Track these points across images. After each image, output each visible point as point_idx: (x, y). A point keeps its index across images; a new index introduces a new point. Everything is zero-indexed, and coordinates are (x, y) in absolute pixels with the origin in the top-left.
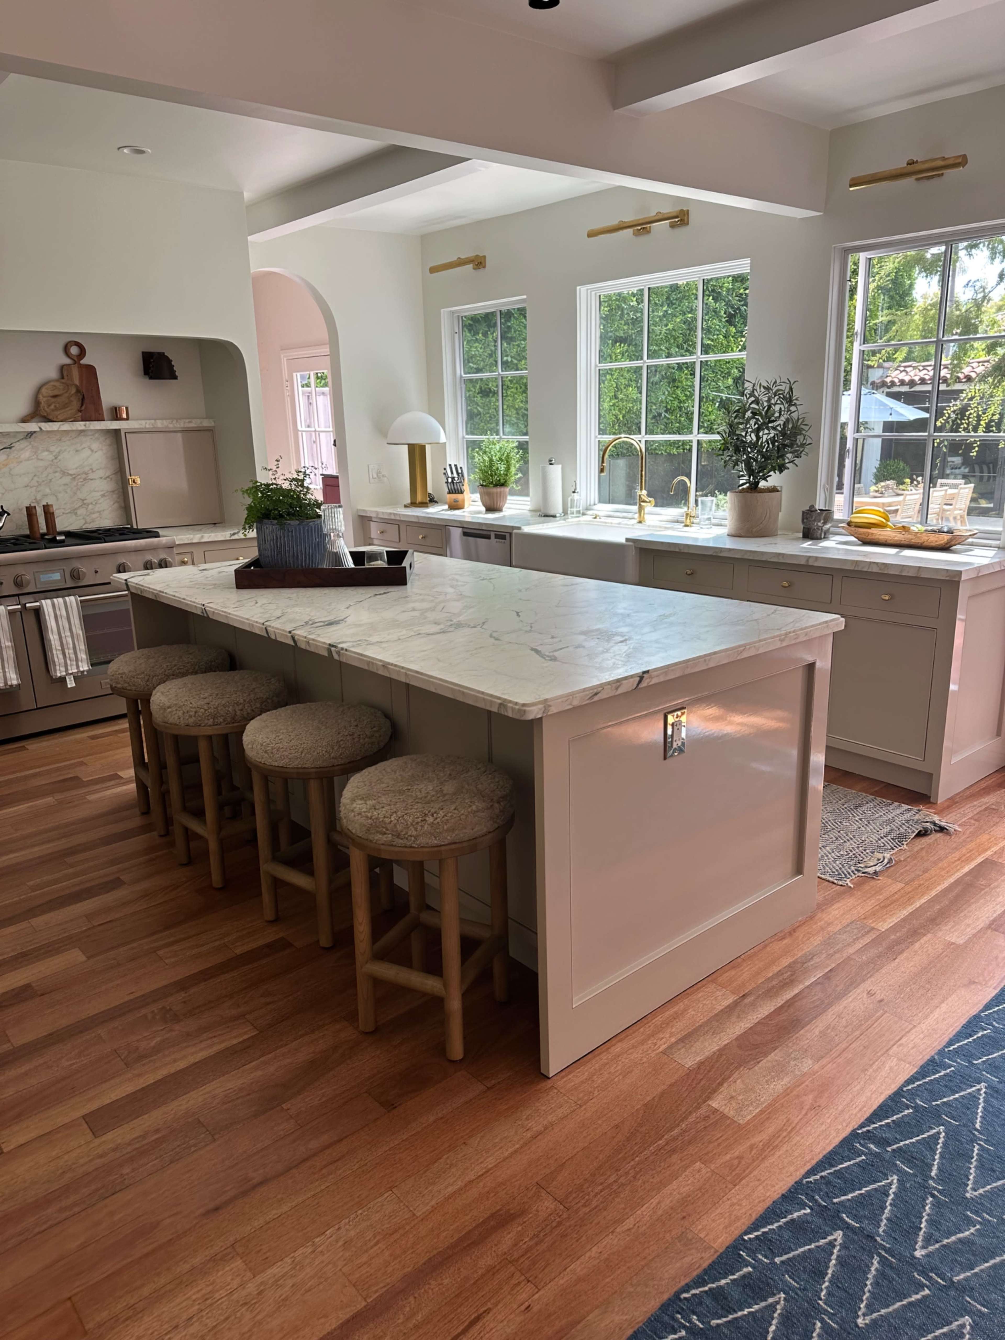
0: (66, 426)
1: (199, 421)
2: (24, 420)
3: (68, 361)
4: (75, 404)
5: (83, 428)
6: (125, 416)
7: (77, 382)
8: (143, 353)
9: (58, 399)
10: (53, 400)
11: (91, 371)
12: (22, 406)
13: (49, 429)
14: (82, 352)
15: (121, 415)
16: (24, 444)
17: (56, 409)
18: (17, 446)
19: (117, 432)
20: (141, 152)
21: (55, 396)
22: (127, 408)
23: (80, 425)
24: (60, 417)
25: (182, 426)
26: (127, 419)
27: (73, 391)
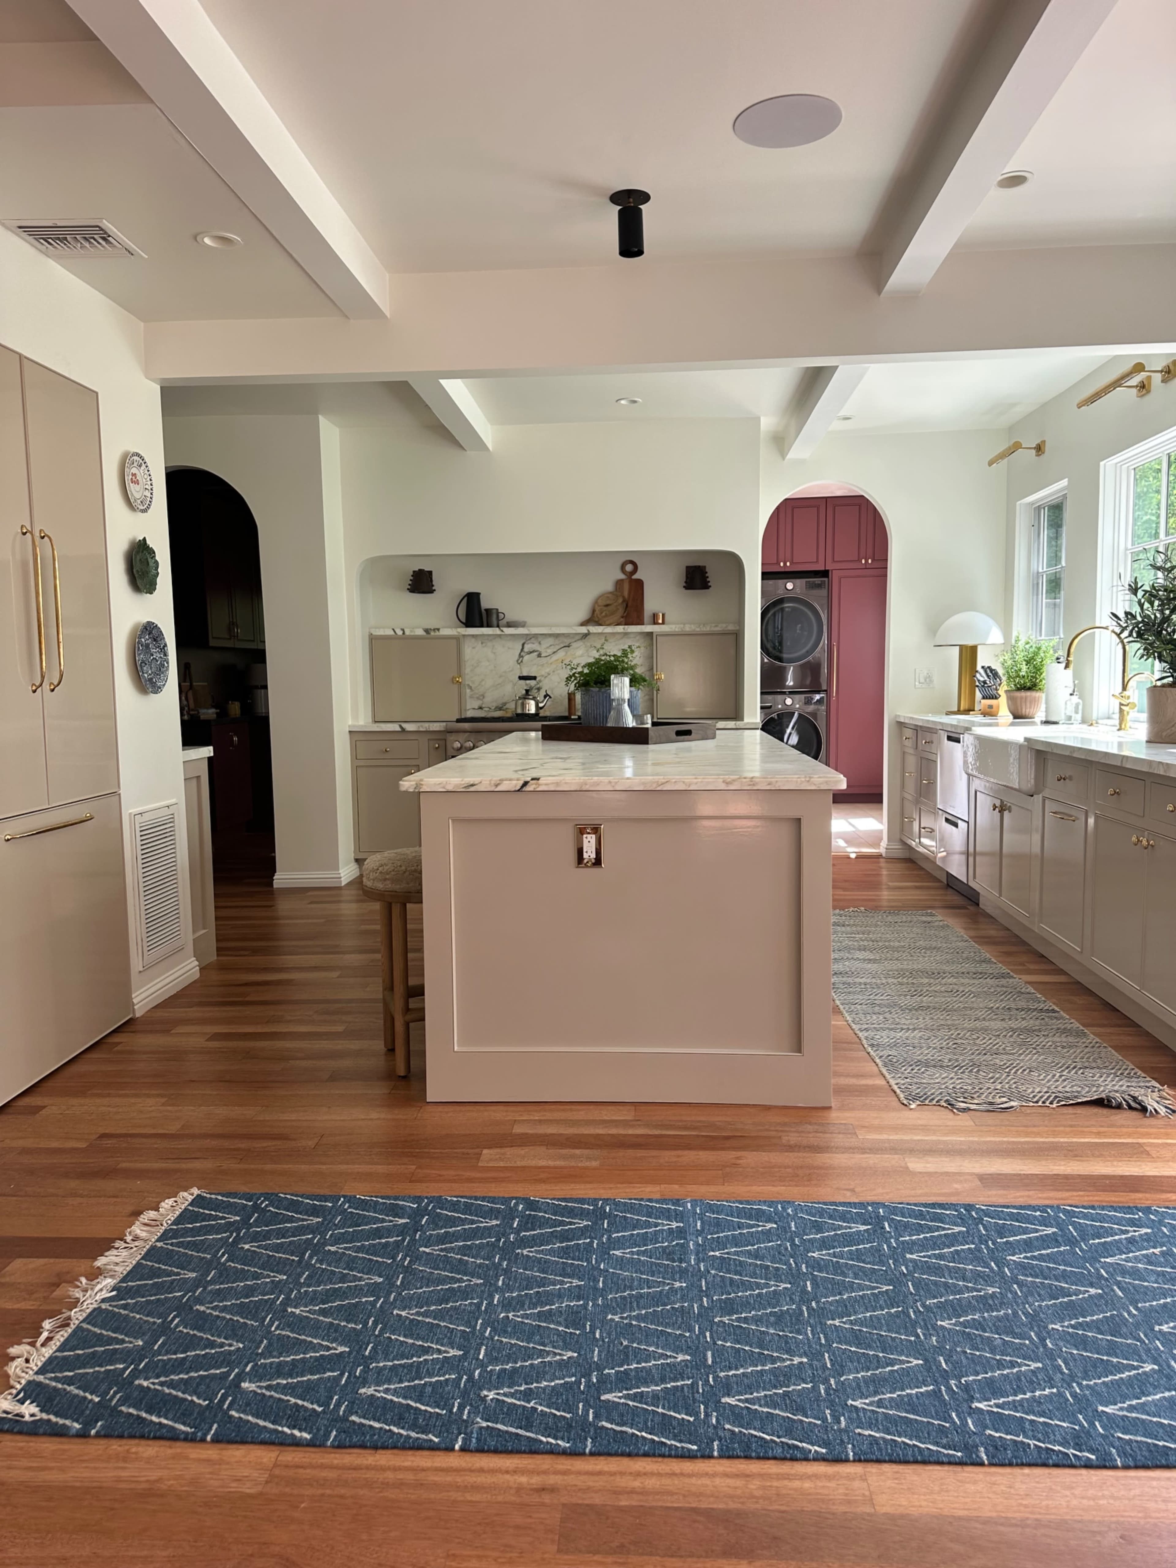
0: (609, 630)
1: (724, 625)
2: (582, 624)
3: (623, 576)
4: (621, 611)
5: (622, 631)
6: (660, 621)
7: (626, 594)
8: (687, 567)
9: (610, 608)
10: (605, 608)
11: (639, 584)
12: (583, 613)
13: (595, 631)
14: (636, 568)
15: (657, 620)
16: (580, 643)
17: (606, 616)
18: (574, 645)
19: (650, 634)
20: (635, 402)
21: (607, 605)
22: (663, 615)
23: (620, 629)
24: (608, 623)
25: (708, 629)
26: (663, 623)
27: (620, 600)
